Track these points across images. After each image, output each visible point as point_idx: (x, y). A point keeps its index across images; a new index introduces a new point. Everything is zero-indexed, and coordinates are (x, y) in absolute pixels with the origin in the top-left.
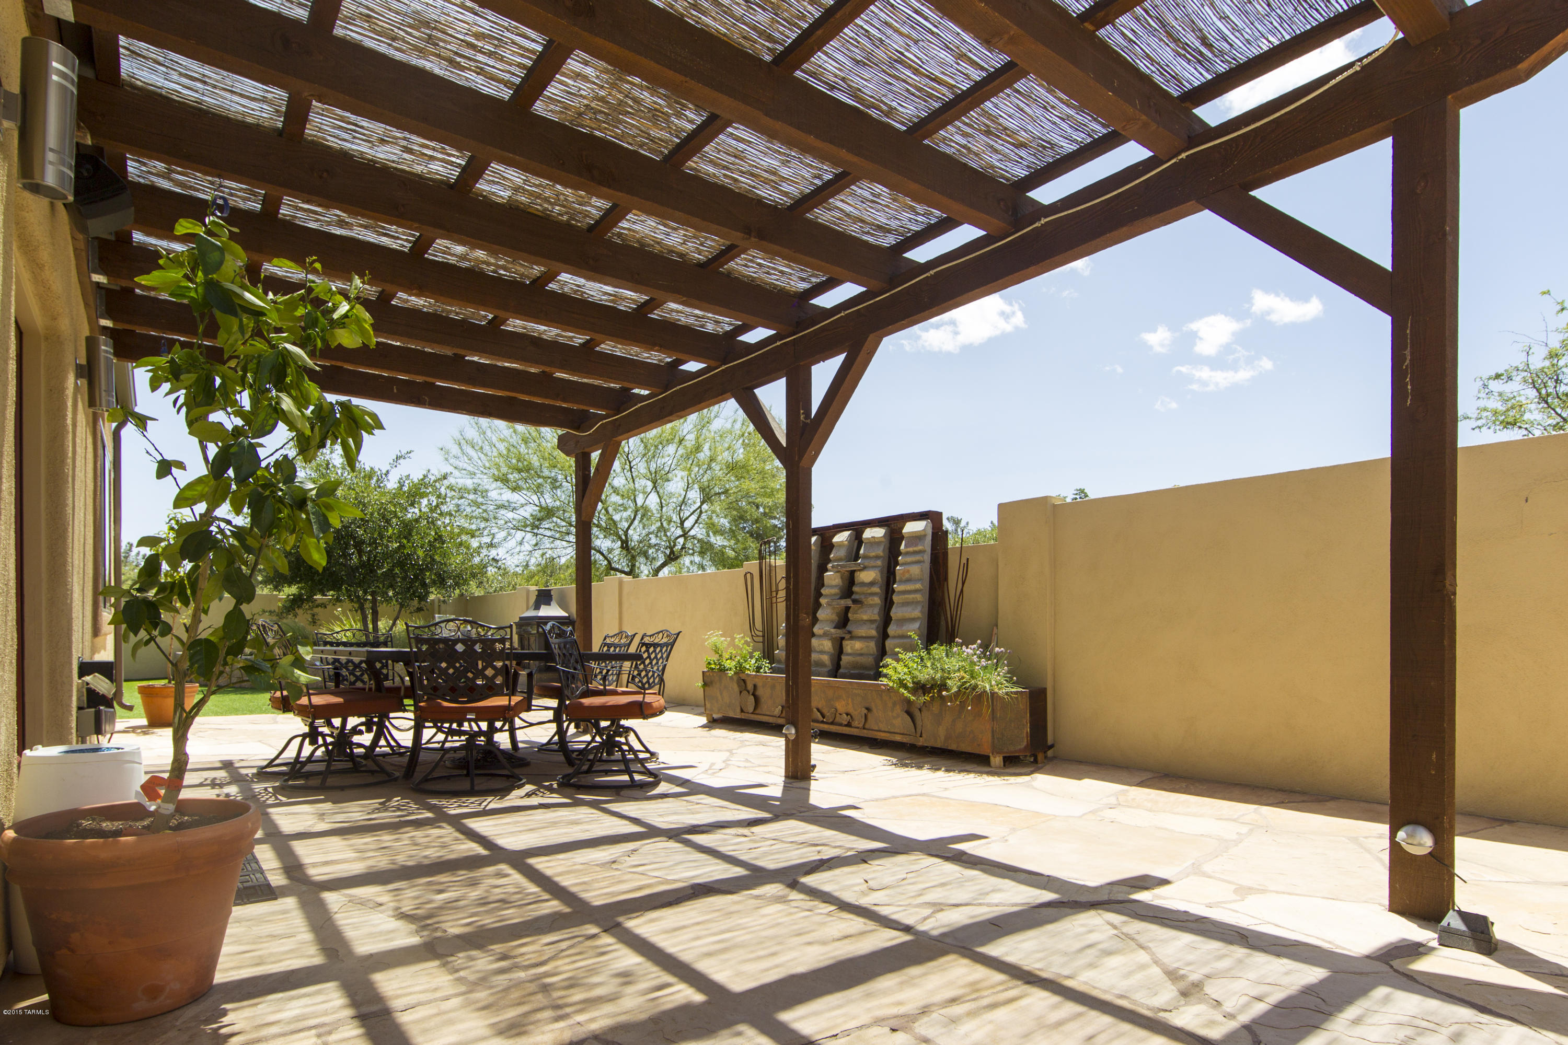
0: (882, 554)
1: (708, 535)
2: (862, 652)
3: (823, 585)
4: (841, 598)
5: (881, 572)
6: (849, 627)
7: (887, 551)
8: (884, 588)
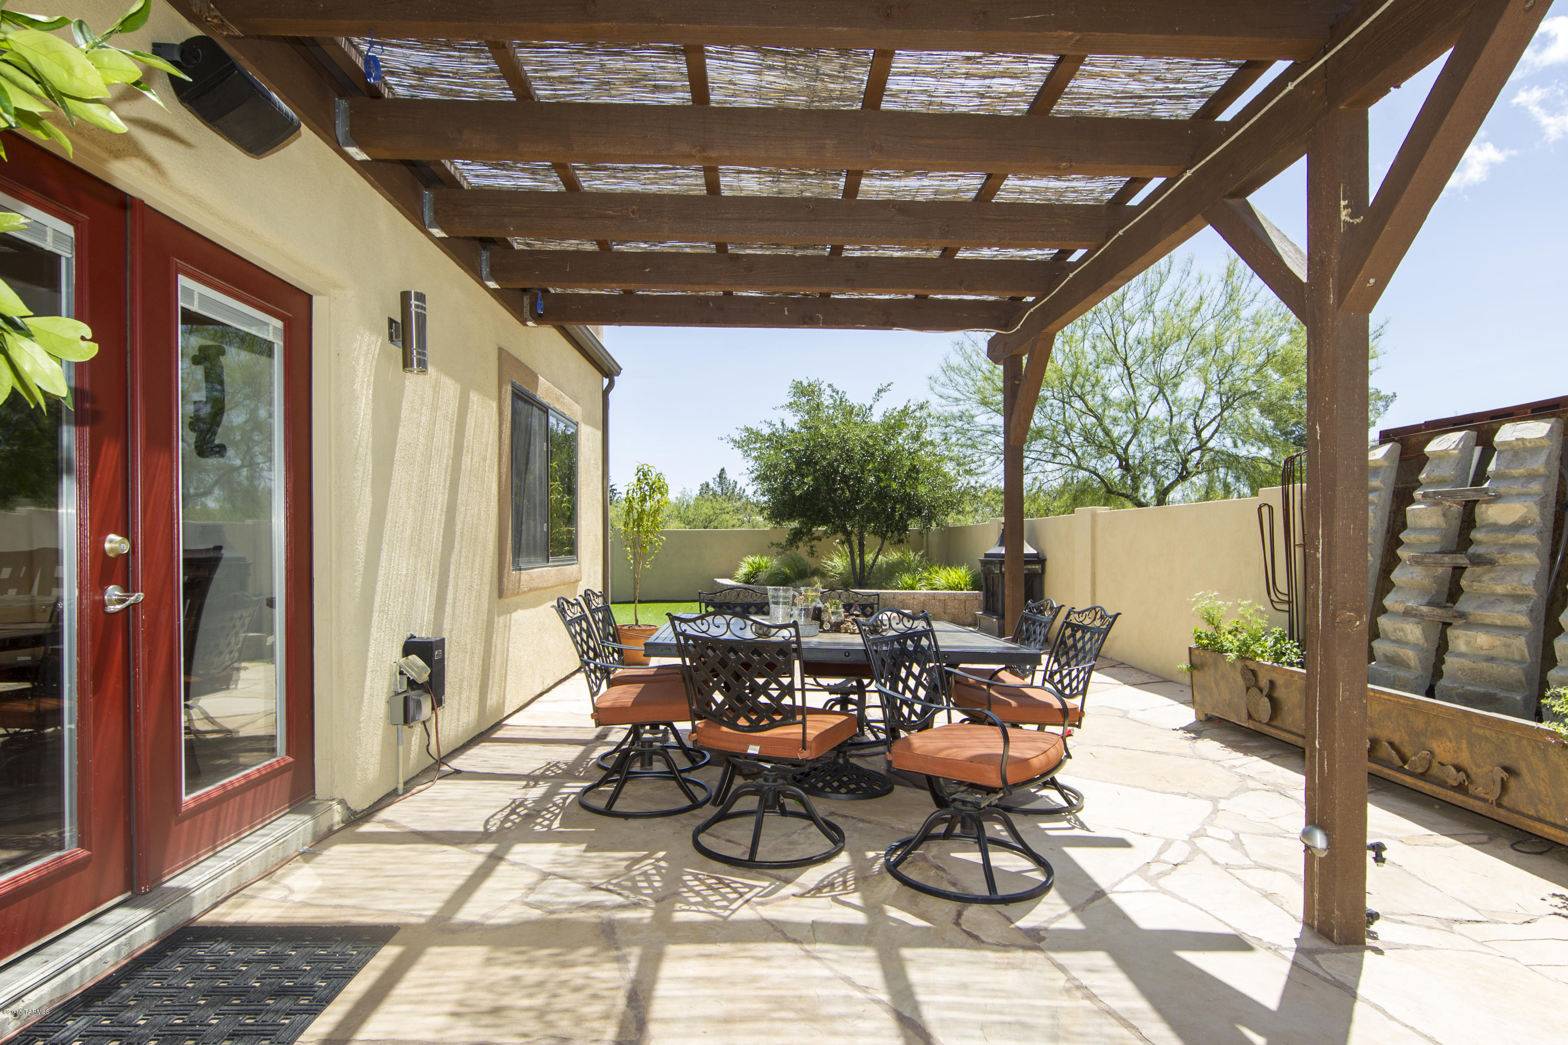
0: (1542, 470)
1: (1235, 446)
2: (1493, 653)
3: (1404, 526)
4: (1443, 552)
5: (1542, 504)
6: (1463, 605)
7: (1556, 464)
8: (1548, 535)
